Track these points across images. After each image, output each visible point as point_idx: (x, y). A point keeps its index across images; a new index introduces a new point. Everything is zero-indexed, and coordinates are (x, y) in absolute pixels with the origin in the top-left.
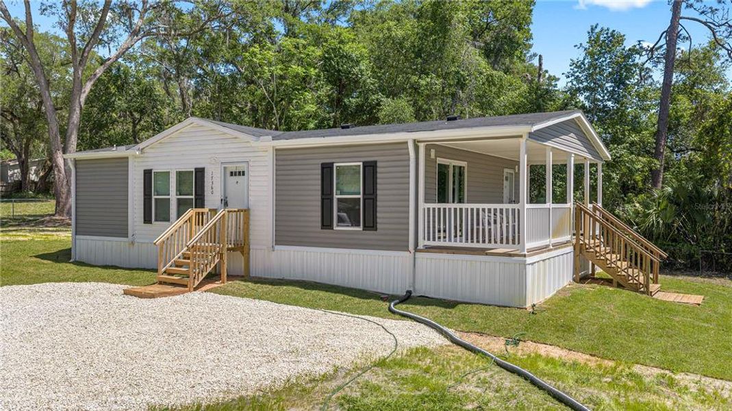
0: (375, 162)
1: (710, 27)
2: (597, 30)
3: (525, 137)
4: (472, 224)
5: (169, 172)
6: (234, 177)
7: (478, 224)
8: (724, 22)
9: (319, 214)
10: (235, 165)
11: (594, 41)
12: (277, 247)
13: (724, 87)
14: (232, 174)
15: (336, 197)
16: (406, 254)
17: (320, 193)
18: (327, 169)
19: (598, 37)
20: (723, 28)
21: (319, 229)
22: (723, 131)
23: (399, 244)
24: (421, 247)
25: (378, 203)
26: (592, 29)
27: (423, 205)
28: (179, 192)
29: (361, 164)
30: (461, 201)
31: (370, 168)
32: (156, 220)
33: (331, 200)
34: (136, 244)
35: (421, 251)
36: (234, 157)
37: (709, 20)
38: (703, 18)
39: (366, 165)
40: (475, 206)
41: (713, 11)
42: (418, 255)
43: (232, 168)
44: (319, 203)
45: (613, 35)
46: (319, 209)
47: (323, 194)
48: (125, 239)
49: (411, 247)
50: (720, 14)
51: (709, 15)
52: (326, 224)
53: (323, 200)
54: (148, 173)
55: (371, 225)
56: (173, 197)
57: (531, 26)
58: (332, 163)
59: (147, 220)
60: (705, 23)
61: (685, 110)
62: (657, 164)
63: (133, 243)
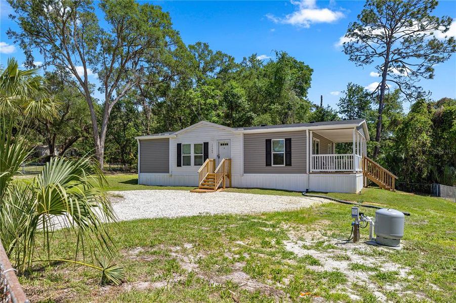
0: (291, 139)
1: (398, 84)
2: (352, 84)
3: (355, 128)
4: (321, 166)
5: (190, 145)
6: (223, 146)
7: (324, 166)
8: (404, 82)
9: (265, 160)
10: (223, 141)
11: (350, 90)
12: (245, 174)
13: (401, 111)
14: (221, 145)
15: (272, 153)
16: (306, 175)
17: (265, 151)
18: (268, 142)
19: (352, 88)
20: (404, 85)
21: (265, 166)
22: (408, 130)
23: (303, 171)
24: (311, 172)
25: (292, 155)
26: (349, 85)
27: (312, 155)
28: (195, 152)
29: (284, 139)
30: (317, 154)
31: (288, 142)
32: (183, 165)
33: (271, 154)
34: (173, 176)
35: (311, 173)
36: (223, 138)
37: (398, 81)
38: (395, 80)
39: (286, 140)
40: (322, 155)
41: (400, 77)
42: (310, 175)
43: (222, 142)
44: (265, 156)
45: (358, 87)
46: (265, 158)
47: (266, 152)
48: (167, 174)
49: (308, 172)
50: (403, 78)
51: (398, 79)
52: (268, 164)
53: (266, 154)
54: (179, 146)
55: (289, 164)
56: (192, 155)
57: (311, 82)
58: (271, 140)
59: (179, 165)
60: (396, 83)
61: (385, 121)
62: (378, 144)
63: (171, 176)
